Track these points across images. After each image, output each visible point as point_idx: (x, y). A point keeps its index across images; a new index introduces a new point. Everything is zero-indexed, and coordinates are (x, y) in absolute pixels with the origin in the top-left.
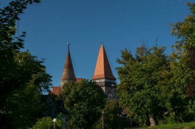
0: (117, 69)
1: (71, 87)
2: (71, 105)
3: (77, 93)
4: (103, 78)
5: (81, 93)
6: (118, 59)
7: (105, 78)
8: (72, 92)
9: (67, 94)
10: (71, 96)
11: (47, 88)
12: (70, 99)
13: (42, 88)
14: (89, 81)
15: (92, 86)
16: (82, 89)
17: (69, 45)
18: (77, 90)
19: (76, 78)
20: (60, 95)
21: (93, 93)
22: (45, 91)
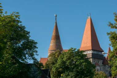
0: (108, 34)
1: (58, 56)
2: (58, 76)
3: (64, 63)
4: (90, 50)
5: (68, 63)
6: (110, 22)
7: (92, 50)
8: (59, 61)
9: (53, 64)
10: (57, 65)
11: (32, 55)
12: (57, 69)
13: (27, 56)
14: (76, 50)
15: (79, 56)
16: (69, 59)
17: (56, 16)
18: (64, 59)
19: (63, 49)
20: (47, 65)
21: (81, 63)
22: (30, 59)
